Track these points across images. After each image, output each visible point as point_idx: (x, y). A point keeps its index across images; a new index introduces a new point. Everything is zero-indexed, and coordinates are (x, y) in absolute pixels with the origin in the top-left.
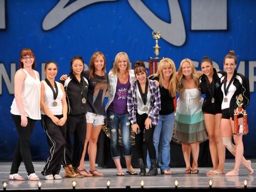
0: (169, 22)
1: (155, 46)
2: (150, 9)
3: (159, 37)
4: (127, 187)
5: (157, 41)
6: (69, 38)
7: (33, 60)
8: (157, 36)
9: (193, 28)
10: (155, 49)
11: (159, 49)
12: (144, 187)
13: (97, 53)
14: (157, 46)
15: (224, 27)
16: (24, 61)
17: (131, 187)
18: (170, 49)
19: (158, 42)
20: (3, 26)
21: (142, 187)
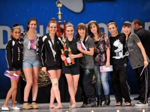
1: (58, 12)
3: (61, 6)
5: (59, 9)
10: (58, 15)
11: (61, 15)
14: (60, 13)
18: (72, 15)
19: (61, 9)
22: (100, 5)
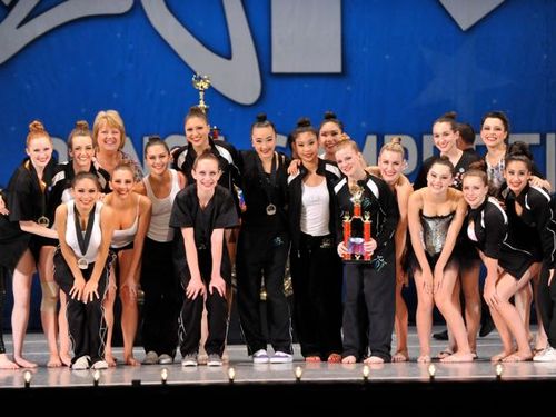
0: (229, 57)
1: (199, 103)
2: (190, 31)
3: (206, 86)
4: (134, 382)
5: (201, 94)
6: (28, 86)
8: (202, 85)
9: (275, 69)
11: (207, 110)
12: (168, 382)
14: (202, 104)
15: (337, 68)
17: (142, 383)
19: (205, 96)
21: (164, 381)
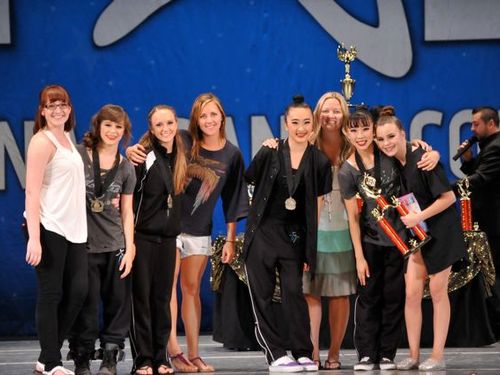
0: (375, 24)
1: (344, 77)
3: (352, 58)
5: (347, 67)
6: (153, 62)
7: (67, 110)
8: (348, 57)
10: (343, 84)
11: (352, 84)
13: (204, 97)
14: (348, 78)
16: (47, 112)
19: (351, 69)
20: (6, 39)
22: (464, 54)
